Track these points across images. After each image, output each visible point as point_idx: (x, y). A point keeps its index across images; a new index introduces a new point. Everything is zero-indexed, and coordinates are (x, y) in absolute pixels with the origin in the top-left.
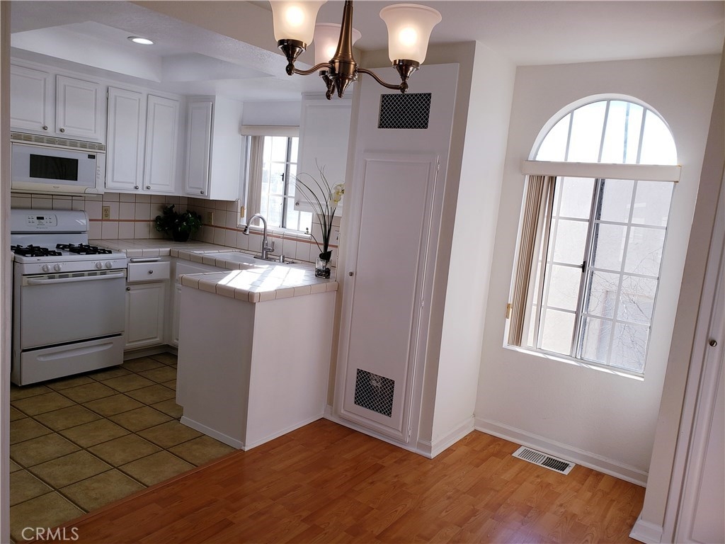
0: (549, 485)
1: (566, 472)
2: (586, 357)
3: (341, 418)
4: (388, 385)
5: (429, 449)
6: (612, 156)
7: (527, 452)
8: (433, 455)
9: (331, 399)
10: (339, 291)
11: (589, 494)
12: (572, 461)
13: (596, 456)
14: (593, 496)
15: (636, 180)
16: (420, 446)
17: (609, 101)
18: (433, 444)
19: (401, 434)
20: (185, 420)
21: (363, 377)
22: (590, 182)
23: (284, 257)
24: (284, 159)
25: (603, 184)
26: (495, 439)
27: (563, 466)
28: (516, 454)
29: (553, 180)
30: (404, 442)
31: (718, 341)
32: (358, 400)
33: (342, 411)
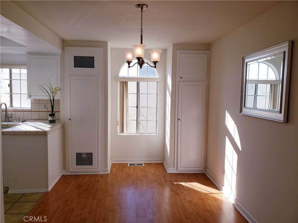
0: (143, 169)
1: (144, 165)
2: (141, 132)
3: (70, 172)
4: (90, 155)
7: (130, 164)
8: (109, 172)
9: (64, 167)
11: (153, 168)
12: (143, 162)
13: (148, 159)
15: (148, 82)
16: (104, 171)
18: (108, 168)
19: (97, 170)
21: (79, 155)
22: (136, 83)
23: (19, 119)
25: (139, 83)
27: (142, 164)
28: (128, 165)
29: (126, 83)
31: (180, 119)
32: (78, 164)
33: (71, 170)
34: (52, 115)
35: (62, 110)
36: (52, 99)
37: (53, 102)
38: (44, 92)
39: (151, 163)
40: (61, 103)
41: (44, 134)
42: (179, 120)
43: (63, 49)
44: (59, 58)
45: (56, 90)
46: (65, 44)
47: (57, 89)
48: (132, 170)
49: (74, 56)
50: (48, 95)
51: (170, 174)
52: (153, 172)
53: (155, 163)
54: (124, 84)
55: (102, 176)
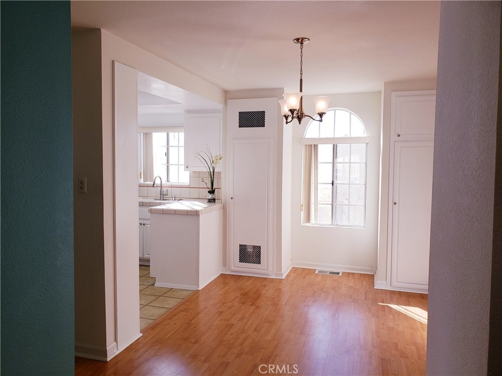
0: (336, 280)
1: (340, 275)
2: (339, 224)
3: (232, 271)
4: (257, 249)
5: (282, 275)
6: (339, 134)
7: (320, 271)
8: (284, 277)
9: (225, 263)
10: (224, 209)
11: (353, 280)
12: (341, 271)
13: (350, 267)
14: (355, 280)
15: (351, 144)
16: (276, 275)
17: (335, 110)
18: (283, 272)
19: (266, 271)
20: (157, 284)
21: (243, 248)
22: (331, 146)
23: (175, 197)
24: (165, 144)
25: (336, 146)
26: (304, 269)
27: (338, 273)
28: (316, 272)
29: (316, 146)
30: (268, 275)
31: (397, 202)
32: (241, 260)
33: (233, 268)
34: (212, 192)
35: (223, 186)
36: (212, 171)
37: (212, 175)
38: (201, 161)
39: (352, 273)
40: (222, 176)
41: (196, 214)
42: (395, 204)
43: (226, 103)
44: (221, 115)
45: (217, 159)
46: (228, 95)
47: (218, 157)
48: (319, 279)
49: (240, 113)
50: (207, 165)
51: (379, 291)
52: (351, 284)
53: (361, 274)
54: (312, 148)
55: (272, 280)
